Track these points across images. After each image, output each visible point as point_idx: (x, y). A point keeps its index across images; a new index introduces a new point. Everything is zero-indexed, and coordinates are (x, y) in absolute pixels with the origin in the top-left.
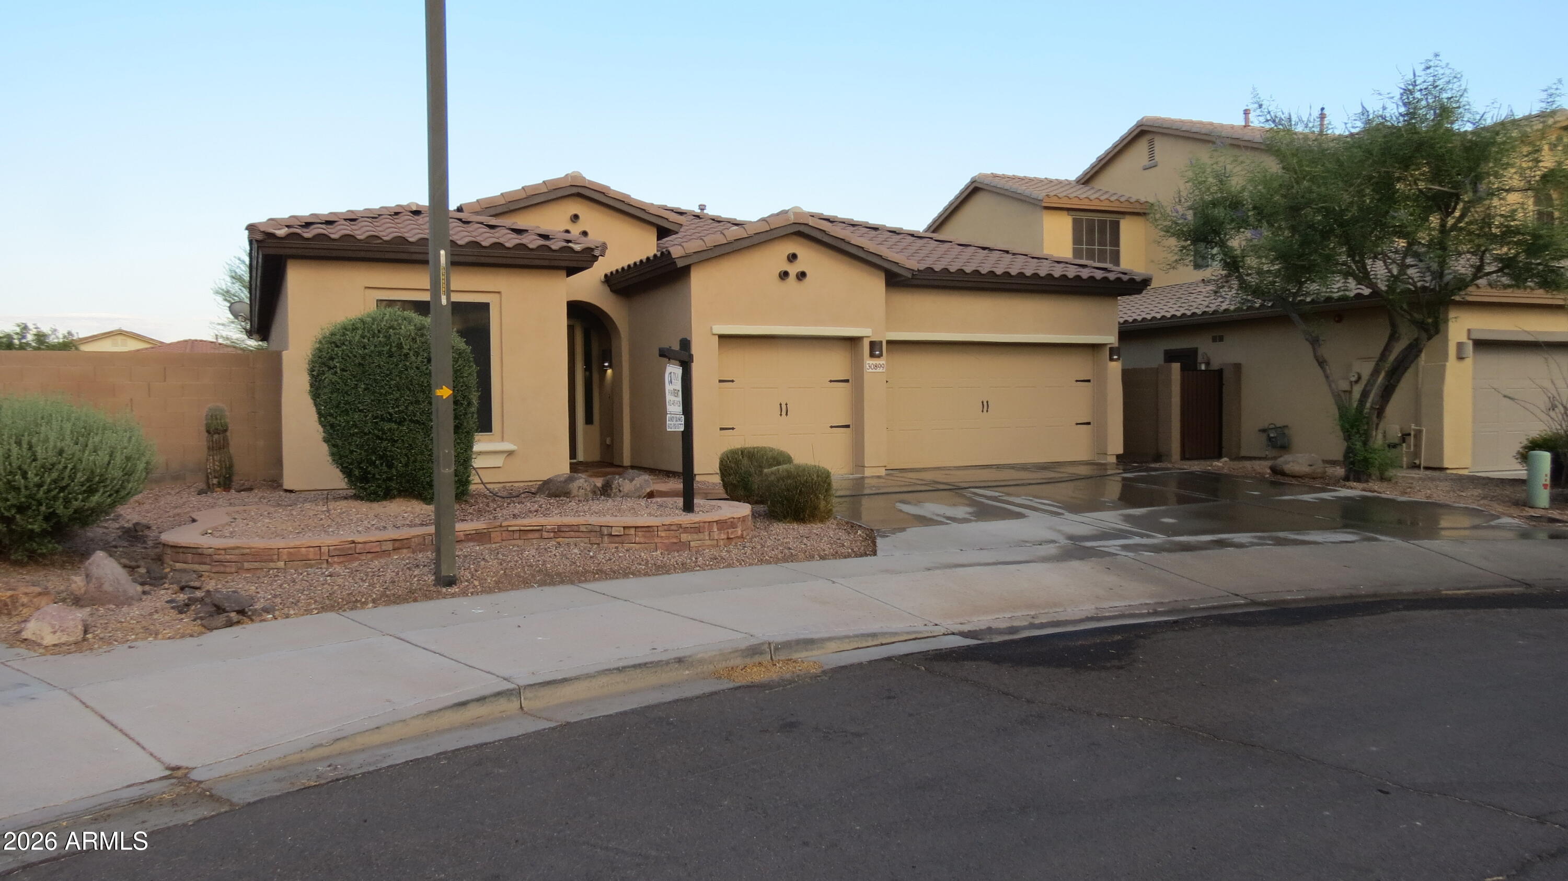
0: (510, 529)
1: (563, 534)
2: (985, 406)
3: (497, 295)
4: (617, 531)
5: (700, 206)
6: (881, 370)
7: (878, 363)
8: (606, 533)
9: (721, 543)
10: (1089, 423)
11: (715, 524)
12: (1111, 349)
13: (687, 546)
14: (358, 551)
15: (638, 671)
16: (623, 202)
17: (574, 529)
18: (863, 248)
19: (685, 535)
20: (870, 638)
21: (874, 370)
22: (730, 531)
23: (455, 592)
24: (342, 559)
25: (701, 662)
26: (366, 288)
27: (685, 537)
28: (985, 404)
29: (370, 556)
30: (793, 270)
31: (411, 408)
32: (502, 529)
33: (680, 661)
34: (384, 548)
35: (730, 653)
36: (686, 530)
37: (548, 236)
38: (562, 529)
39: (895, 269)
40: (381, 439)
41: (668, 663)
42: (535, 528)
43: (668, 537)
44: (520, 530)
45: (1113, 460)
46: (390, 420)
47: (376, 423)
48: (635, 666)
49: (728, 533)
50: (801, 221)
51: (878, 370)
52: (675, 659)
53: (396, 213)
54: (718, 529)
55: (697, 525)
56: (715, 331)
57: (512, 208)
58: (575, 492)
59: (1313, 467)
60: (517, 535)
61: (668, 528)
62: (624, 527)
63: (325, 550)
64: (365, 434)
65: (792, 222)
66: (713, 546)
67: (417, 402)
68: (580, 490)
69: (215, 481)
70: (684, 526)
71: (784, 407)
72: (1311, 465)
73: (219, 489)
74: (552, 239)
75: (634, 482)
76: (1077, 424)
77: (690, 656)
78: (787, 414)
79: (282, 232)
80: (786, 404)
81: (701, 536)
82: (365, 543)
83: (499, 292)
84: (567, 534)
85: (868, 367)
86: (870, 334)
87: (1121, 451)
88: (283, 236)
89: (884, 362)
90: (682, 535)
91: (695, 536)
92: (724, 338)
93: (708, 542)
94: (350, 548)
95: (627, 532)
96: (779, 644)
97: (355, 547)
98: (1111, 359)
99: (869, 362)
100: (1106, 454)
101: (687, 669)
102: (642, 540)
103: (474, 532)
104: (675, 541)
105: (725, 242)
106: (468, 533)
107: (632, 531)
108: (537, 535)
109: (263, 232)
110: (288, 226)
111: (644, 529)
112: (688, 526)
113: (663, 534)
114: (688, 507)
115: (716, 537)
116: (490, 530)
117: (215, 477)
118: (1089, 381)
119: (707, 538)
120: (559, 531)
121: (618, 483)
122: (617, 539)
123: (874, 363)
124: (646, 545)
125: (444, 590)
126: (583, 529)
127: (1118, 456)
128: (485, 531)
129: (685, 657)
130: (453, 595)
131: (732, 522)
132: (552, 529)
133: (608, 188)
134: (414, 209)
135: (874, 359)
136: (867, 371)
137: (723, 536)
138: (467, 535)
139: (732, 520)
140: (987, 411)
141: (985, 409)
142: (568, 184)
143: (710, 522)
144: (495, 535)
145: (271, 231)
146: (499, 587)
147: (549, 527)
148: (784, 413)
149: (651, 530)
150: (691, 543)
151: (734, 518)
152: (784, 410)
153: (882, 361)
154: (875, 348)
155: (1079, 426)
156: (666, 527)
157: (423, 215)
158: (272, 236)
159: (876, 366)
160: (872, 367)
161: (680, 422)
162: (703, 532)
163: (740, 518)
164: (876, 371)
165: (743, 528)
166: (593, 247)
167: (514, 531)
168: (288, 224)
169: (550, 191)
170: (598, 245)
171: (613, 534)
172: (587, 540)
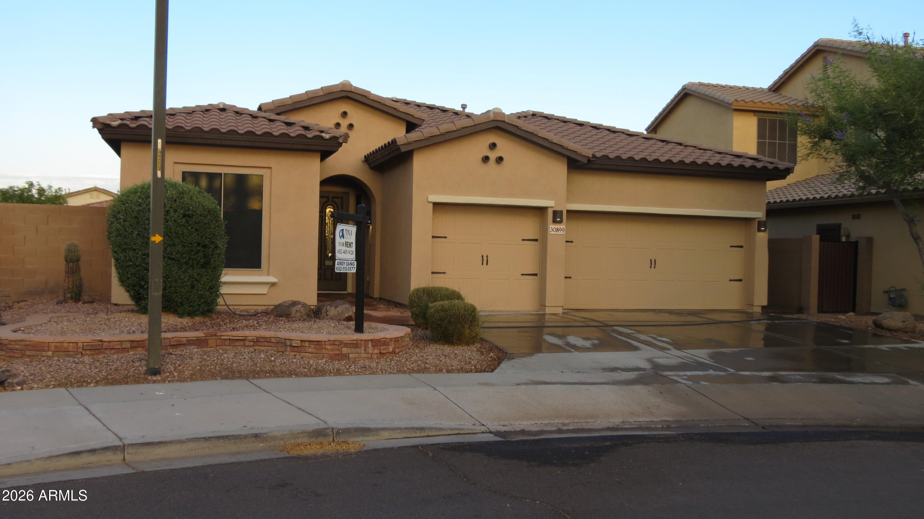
0: (222, 338)
1: (259, 344)
2: (653, 263)
3: (269, 170)
4: (296, 343)
5: (462, 105)
6: (561, 233)
7: (559, 227)
8: (288, 344)
9: (375, 356)
10: (741, 280)
11: (370, 342)
12: (759, 222)
13: (346, 357)
14: (104, 347)
15: (221, 441)
16: (380, 102)
17: (267, 340)
18: (548, 140)
19: (346, 349)
20: (418, 431)
21: (556, 233)
22: (382, 347)
23: (157, 380)
24: (92, 352)
25: (274, 438)
26: (175, 163)
27: (345, 350)
29: (113, 351)
30: (493, 156)
32: (217, 338)
33: (256, 436)
34: (124, 346)
35: (299, 433)
36: (346, 345)
37: (309, 127)
38: (260, 340)
39: (573, 156)
41: (246, 437)
42: (240, 338)
43: (332, 350)
44: (230, 339)
45: (759, 310)
47: (144, 259)
48: (219, 438)
49: (380, 349)
50: (499, 119)
51: (559, 233)
52: (252, 434)
53: (206, 110)
54: (372, 346)
55: (355, 342)
56: (430, 200)
57: (297, 107)
58: (293, 314)
59: (905, 324)
60: (227, 343)
61: (333, 343)
62: (301, 341)
63: (80, 345)
64: (137, 266)
65: (492, 119)
66: (368, 358)
67: (174, 245)
68: (297, 313)
69: (69, 295)
70: (344, 342)
71: (485, 258)
73: (71, 301)
74: (312, 129)
75: (338, 309)
76: (730, 280)
77: (265, 434)
78: (487, 264)
79: (115, 123)
80: (487, 256)
81: (358, 350)
82: (109, 342)
83: (270, 168)
84: (262, 344)
85: (550, 229)
86: (553, 205)
87: (765, 303)
88: (116, 126)
89: (564, 227)
90: (343, 349)
91: (354, 350)
92: (436, 205)
93: (364, 355)
94: (99, 345)
95: (303, 344)
96: (341, 430)
97: (102, 345)
98: (759, 230)
99: (552, 227)
100: (753, 305)
101: (262, 442)
102: (314, 351)
103: (195, 339)
104: (337, 352)
105: (439, 133)
106: (191, 339)
107: (307, 344)
108: (242, 343)
109: (102, 123)
110: (121, 119)
111: (315, 343)
112: (347, 342)
113: (329, 347)
114: (359, 329)
115: (370, 352)
116: (208, 338)
117: (69, 293)
118: (742, 247)
119: (363, 352)
120: (257, 341)
121: (326, 309)
122: (296, 349)
123: (556, 227)
124: (316, 355)
125: (150, 378)
126: (273, 340)
127: (763, 307)
128: (204, 338)
129: (260, 434)
130: (155, 382)
131: (385, 341)
132: (252, 339)
133: (369, 92)
134: (221, 107)
135: (556, 224)
136: (550, 233)
137: (376, 351)
138: (189, 340)
139: (385, 340)
140: (655, 267)
141: (653, 266)
142: (339, 90)
143: (365, 340)
144: (211, 342)
145: (108, 122)
146: (192, 378)
147: (250, 338)
148: (485, 262)
149: (320, 344)
150: (350, 355)
151: (386, 339)
152: (485, 260)
153: (562, 226)
154: (557, 216)
155: (732, 282)
156: (331, 342)
157: (227, 112)
158: (108, 126)
159: (557, 230)
160: (554, 231)
161: (352, 266)
162: (360, 348)
163: (392, 338)
164: (557, 233)
165: (397, 346)
166: (338, 136)
167: (225, 339)
168: (121, 117)
169: (325, 95)
170: (342, 135)
171: (293, 345)
172: (275, 349)
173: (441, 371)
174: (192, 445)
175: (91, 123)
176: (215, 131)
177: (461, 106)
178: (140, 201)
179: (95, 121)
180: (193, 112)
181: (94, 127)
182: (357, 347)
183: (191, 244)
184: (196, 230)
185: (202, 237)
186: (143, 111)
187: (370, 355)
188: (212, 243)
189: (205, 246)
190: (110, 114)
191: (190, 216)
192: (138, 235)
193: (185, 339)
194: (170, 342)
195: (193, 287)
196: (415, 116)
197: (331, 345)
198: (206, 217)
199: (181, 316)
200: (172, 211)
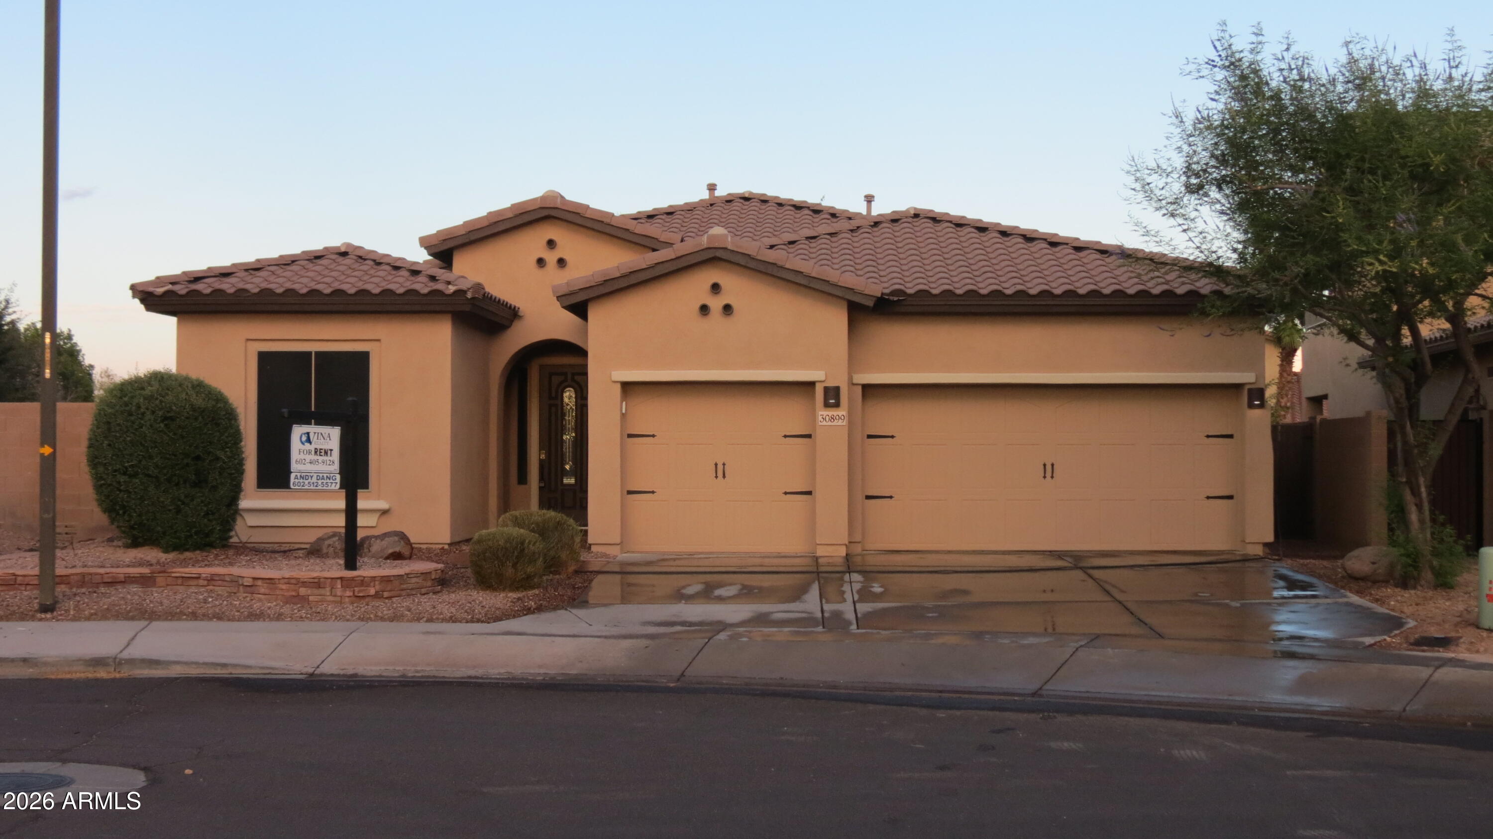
0: (173, 575)
1: (214, 583)
2: (1049, 470)
3: (377, 343)
4: (248, 582)
5: (866, 197)
6: (840, 423)
7: (835, 413)
8: (241, 583)
10: (1230, 497)
11: (339, 581)
12: (1250, 390)
13: (304, 599)
16: (602, 222)
18: (802, 273)
19: (304, 589)
21: (830, 423)
22: (357, 589)
25: (47, 664)
26: (248, 340)
27: (303, 591)
28: (1049, 468)
30: (716, 304)
31: (144, 462)
32: (169, 575)
33: (25, 660)
35: (74, 661)
36: (304, 584)
38: (214, 578)
40: (120, 491)
41: (13, 660)
42: (196, 576)
43: (288, 590)
44: (183, 577)
45: (1259, 551)
46: (125, 474)
47: (116, 475)
49: (354, 591)
50: (717, 245)
51: (835, 423)
52: (22, 658)
53: (316, 257)
54: (342, 586)
55: (316, 580)
56: (615, 378)
57: (473, 238)
60: (180, 581)
61: (288, 581)
62: (255, 579)
64: (109, 486)
65: (705, 246)
66: (336, 602)
67: (151, 457)
70: (302, 580)
71: (720, 467)
76: (1208, 498)
77: (38, 658)
78: (724, 476)
79: (160, 291)
80: (724, 464)
81: (321, 591)
82: (22, 576)
83: (379, 340)
84: (216, 583)
85: (820, 418)
86: (823, 378)
89: (844, 413)
90: (301, 589)
91: (316, 591)
92: (628, 387)
93: (331, 598)
95: (255, 583)
97: (16, 579)
98: (1251, 406)
99: (823, 413)
100: (1247, 542)
101: (29, 667)
102: (267, 591)
103: (138, 575)
104: (294, 594)
106: (132, 575)
107: (259, 583)
108: (194, 582)
110: (173, 284)
111: (268, 581)
112: (305, 580)
113: (284, 587)
114: (351, 565)
115: (339, 593)
116: (155, 575)
118: (1231, 436)
119: (327, 594)
120: (211, 579)
121: (370, 543)
122: (248, 589)
123: (830, 414)
124: (269, 597)
125: (33, 615)
126: (227, 578)
127: (1266, 546)
128: (150, 575)
129: (33, 658)
130: (40, 620)
132: (205, 577)
133: (587, 207)
134: (343, 250)
135: (830, 409)
136: (820, 424)
137: (348, 593)
138: (129, 577)
139: (362, 578)
140: (1052, 477)
141: (1049, 474)
142: (539, 206)
143: (332, 578)
144: (160, 580)
145: (151, 289)
147: (204, 575)
148: (720, 474)
149: (273, 582)
150: (310, 597)
151: (364, 577)
152: (720, 471)
153: (842, 412)
154: (832, 396)
155: (1211, 501)
156: (286, 580)
157: (349, 256)
158: (150, 294)
159: (832, 418)
160: (827, 419)
161: (331, 481)
162: (324, 588)
163: (375, 577)
164: (833, 424)
165: (389, 588)
166: (465, 288)
167: (177, 577)
168: (174, 281)
169: (516, 216)
170: (469, 287)
171: (245, 584)
172: (228, 589)
173: (419, 620)
175: (130, 293)
176: (290, 292)
178: (113, 401)
179: (133, 287)
180: (293, 262)
181: (134, 297)
182: (320, 587)
183: (175, 456)
184: (182, 437)
185: (190, 446)
186: (209, 269)
187: (338, 599)
188: (209, 453)
189: (198, 458)
190: (158, 278)
191: (172, 419)
192: (109, 445)
193: (122, 576)
194: (102, 578)
195: (178, 511)
196: (661, 240)
197: (286, 584)
198: (196, 419)
200: (148, 413)
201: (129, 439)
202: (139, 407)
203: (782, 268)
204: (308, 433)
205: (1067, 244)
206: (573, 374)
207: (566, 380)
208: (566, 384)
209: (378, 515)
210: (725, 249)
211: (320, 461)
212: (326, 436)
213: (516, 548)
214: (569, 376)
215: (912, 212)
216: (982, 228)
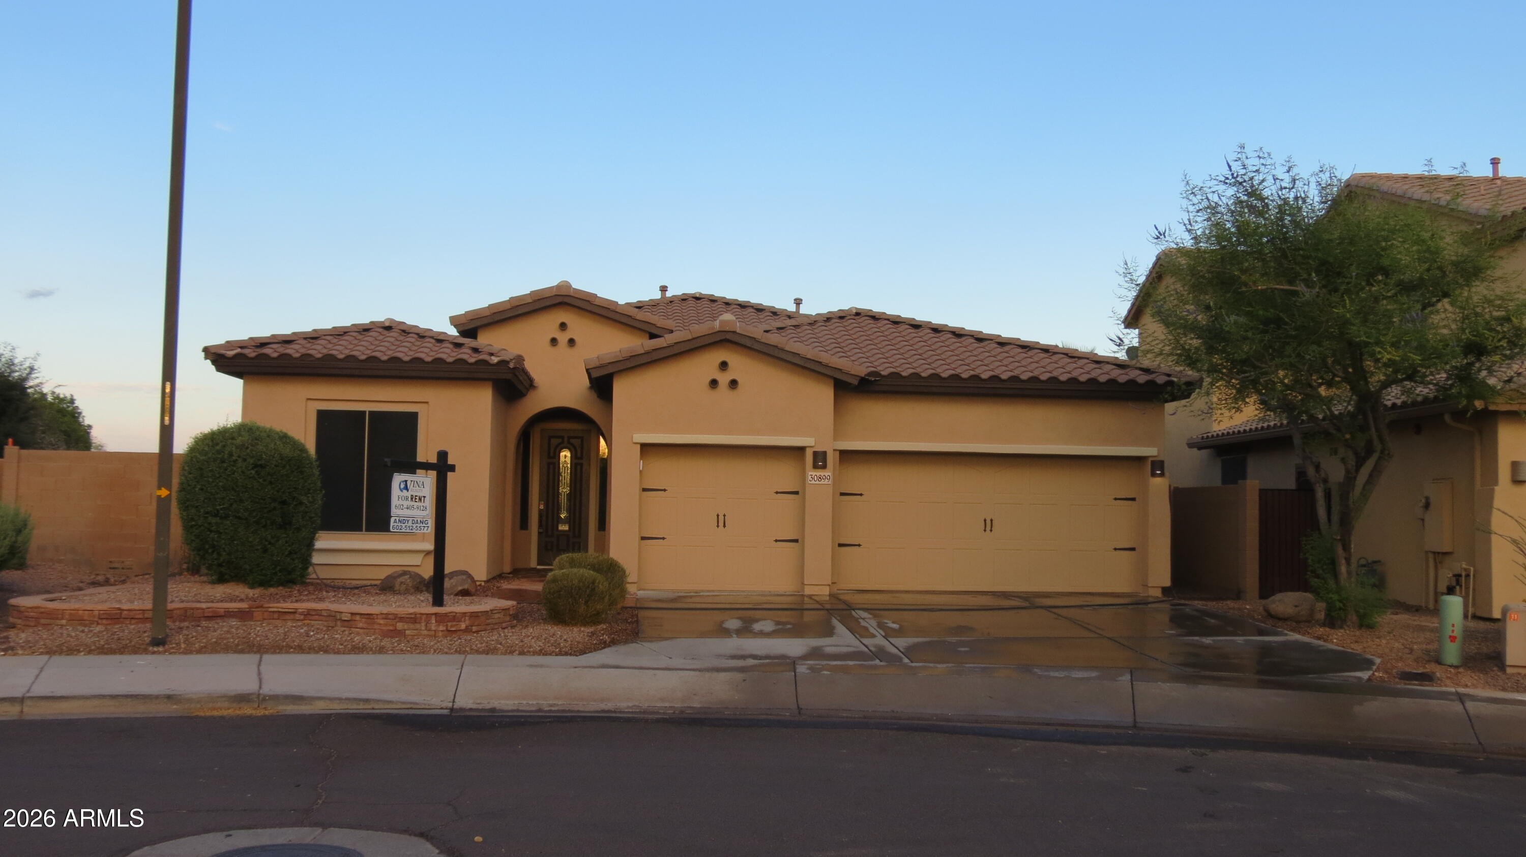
0: (268, 610)
1: (311, 617)
2: (988, 525)
3: (425, 405)
5: (795, 300)
6: (826, 482)
7: (822, 474)
8: (338, 617)
9: (440, 634)
10: (1133, 549)
11: (433, 617)
12: (1153, 463)
13: (400, 633)
14: (123, 616)
15: (129, 700)
16: (609, 309)
17: (318, 613)
18: (799, 354)
19: (401, 624)
21: (818, 482)
22: (449, 624)
23: (158, 651)
24: (109, 622)
25: (190, 700)
26: (308, 399)
27: (400, 626)
28: (988, 522)
29: (133, 621)
30: (724, 379)
31: (235, 506)
32: (264, 610)
33: (169, 697)
34: (146, 616)
35: (218, 697)
36: (401, 619)
37: (478, 349)
38: (311, 613)
39: (839, 376)
40: (211, 531)
41: (157, 697)
42: (290, 610)
43: (386, 625)
44: (279, 612)
45: (1158, 593)
46: (216, 515)
47: (207, 517)
48: (127, 696)
49: (447, 625)
50: (727, 329)
51: (822, 482)
52: (165, 695)
53: (365, 330)
54: (436, 621)
55: (413, 616)
56: (635, 440)
57: (497, 319)
58: (397, 587)
59: (1297, 609)
60: (276, 616)
61: (386, 616)
62: (352, 614)
63: (96, 613)
64: (200, 526)
66: (430, 636)
67: (241, 501)
68: (402, 585)
70: (399, 616)
71: (721, 518)
72: (1296, 606)
74: (481, 352)
76: (1115, 549)
77: (180, 695)
78: (724, 526)
79: (231, 353)
80: (724, 516)
81: (418, 626)
82: (129, 610)
83: (427, 403)
84: (313, 618)
85: (810, 477)
86: (813, 444)
87: (1167, 583)
88: (228, 356)
89: (830, 474)
90: (398, 624)
91: (412, 626)
92: (646, 448)
93: (425, 632)
94: (116, 614)
95: (354, 618)
96: (267, 696)
97: (121, 613)
98: (1153, 475)
99: (812, 473)
100: (1147, 586)
101: (175, 704)
102: (365, 626)
103: (236, 610)
104: (391, 628)
105: (643, 352)
106: (231, 610)
107: (358, 618)
108: (292, 616)
109: (214, 353)
110: (241, 348)
111: (366, 617)
112: (403, 616)
113: (382, 622)
114: (438, 601)
115: (433, 628)
116: (254, 610)
118: (1133, 499)
119: (423, 628)
120: (308, 614)
122: (346, 624)
123: (818, 474)
124: (368, 630)
125: (151, 648)
126: (325, 613)
127: (1165, 590)
128: (248, 610)
129: (175, 695)
130: (154, 653)
131: (454, 616)
132: (302, 612)
133: (596, 296)
134: (387, 324)
135: (817, 470)
136: (810, 482)
137: (441, 628)
138: (228, 612)
139: (454, 614)
140: (991, 530)
141: (988, 528)
142: (554, 294)
143: (427, 614)
144: (258, 614)
145: (223, 352)
146: (200, 651)
147: (300, 610)
148: (721, 524)
149: (372, 617)
150: (407, 632)
151: (456, 613)
152: (721, 521)
153: (827, 473)
154: (820, 460)
155: (1118, 552)
156: (384, 616)
157: (393, 330)
158: (222, 356)
159: (820, 478)
160: (816, 479)
161: (424, 525)
162: (420, 623)
163: (465, 613)
164: (820, 483)
165: (476, 624)
166: (508, 359)
167: (273, 612)
168: (242, 345)
169: (535, 301)
170: (512, 358)
171: (343, 619)
172: (326, 623)
173: (512, 653)
174: (96, 702)
175: (203, 354)
176: (350, 358)
177: (793, 301)
178: (206, 449)
179: (206, 350)
180: (345, 333)
181: (206, 358)
182: (416, 623)
183: (264, 500)
184: (271, 483)
185: (278, 491)
186: (273, 336)
187: (433, 633)
188: (294, 498)
189: (284, 503)
190: (228, 342)
191: (262, 466)
192: (202, 489)
193: (223, 610)
194: (204, 612)
195: (265, 551)
196: (658, 326)
197: (383, 619)
198: (284, 467)
199: (252, 587)
200: (240, 460)
201: (221, 484)
202: (231, 455)
203: (783, 350)
204: (406, 481)
205: (992, 340)
206: (569, 438)
207: (563, 442)
208: (562, 446)
209: (422, 555)
210: (734, 332)
211: (415, 507)
212: (420, 484)
213: (588, 587)
214: (566, 439)
215: (855, 311)
216: (916, 326)
